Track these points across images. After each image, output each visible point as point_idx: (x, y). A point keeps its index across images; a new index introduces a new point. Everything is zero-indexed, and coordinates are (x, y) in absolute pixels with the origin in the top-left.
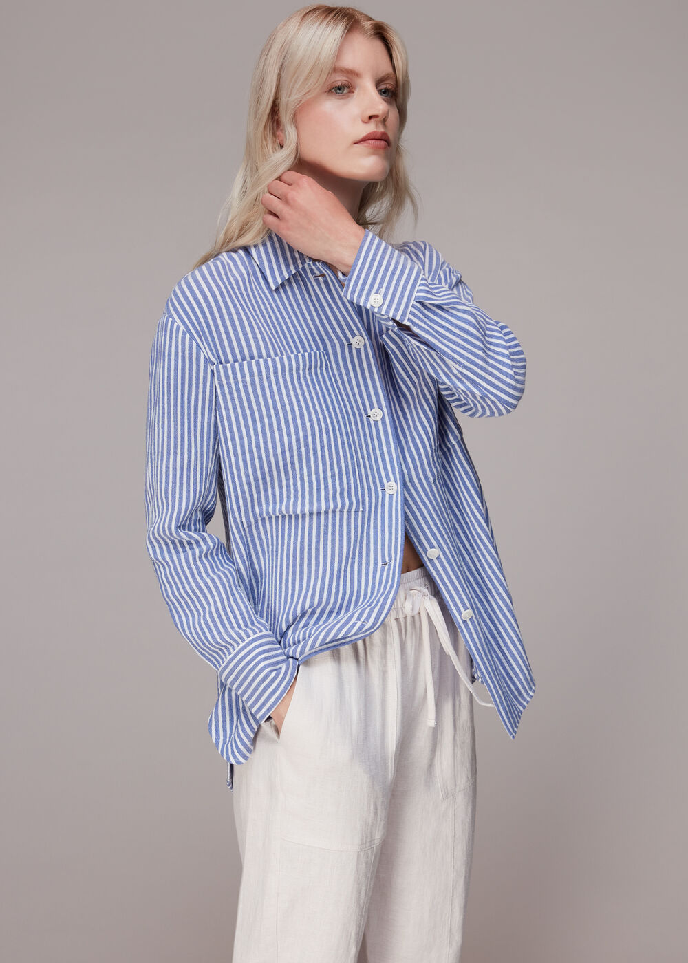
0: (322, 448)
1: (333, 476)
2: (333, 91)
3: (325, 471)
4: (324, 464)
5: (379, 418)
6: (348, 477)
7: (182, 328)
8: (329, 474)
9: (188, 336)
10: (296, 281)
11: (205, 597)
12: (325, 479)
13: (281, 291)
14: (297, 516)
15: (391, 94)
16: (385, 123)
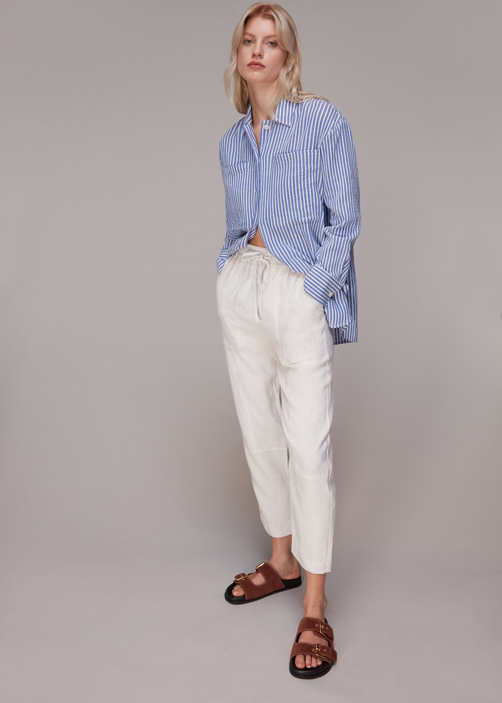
2: (247, 42)
15: (274, 44)
16: (262, 58)
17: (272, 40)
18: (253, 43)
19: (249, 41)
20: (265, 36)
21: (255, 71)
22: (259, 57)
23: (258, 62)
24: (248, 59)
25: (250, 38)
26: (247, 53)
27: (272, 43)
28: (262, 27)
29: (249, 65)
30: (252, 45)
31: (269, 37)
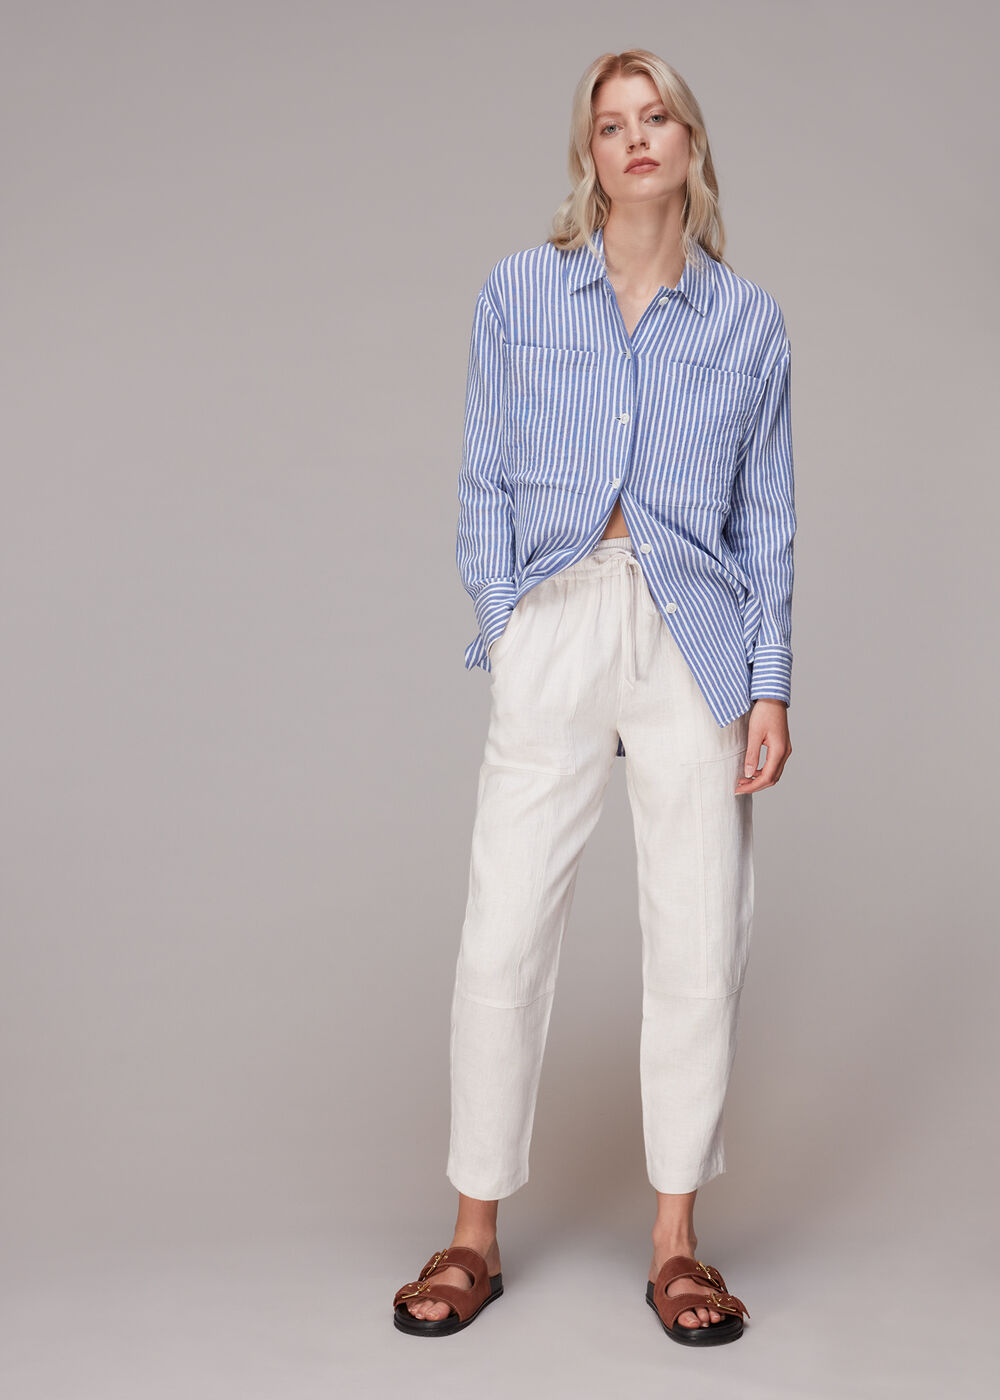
0: (562, 433)
1: (566, 458)
2: (606, 131)
3: (560, 452)
4: (560, 446)
5: (625, 422)
6: (579, 463)
7: (489, 308)
8: (563, 455)
9: (493, 315)
10: (597, 288)
11: (479, 545)
12: (559, 459)
13: (582, 294)
14: (548, 487)
15: (660, 119)
16: (648, 148)
17: (655, 111)
18: (621, 128)
19: (612, 128)
20: (642, 106)
21: (643, 178)
22: (644, 148)
23: (645, 158)
24: (622, 158)
25: (611, 121)
26: (615, 149)
27: (656, 117)
28: (628, 94)
29: (629, 169)
30: (620, 134)
31: (648, 107)
